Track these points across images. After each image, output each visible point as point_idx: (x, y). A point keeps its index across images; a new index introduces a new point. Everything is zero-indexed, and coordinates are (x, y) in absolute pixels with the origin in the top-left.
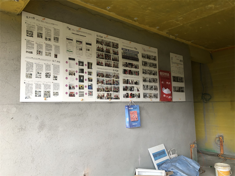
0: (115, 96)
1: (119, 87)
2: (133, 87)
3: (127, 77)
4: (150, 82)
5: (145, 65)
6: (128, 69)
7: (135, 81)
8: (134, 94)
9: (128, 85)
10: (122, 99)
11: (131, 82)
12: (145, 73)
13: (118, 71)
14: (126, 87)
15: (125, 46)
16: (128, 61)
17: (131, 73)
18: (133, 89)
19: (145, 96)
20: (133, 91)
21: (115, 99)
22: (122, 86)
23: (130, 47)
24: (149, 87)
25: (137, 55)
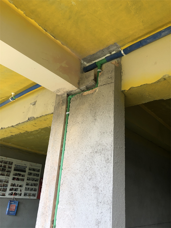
0: (2, 194)
1: (6, 189)
2: (18, 189)
3: (14, 182)
4: (31, 185)
5: (30, 175)
6: (16, 177)
7: (20, 185)
8: (17, 193)
9: (14, 187)
10: (7, 196)
11: (16, 185)
12: (29, 180)
13: (9, 178)
14: (12, 188)
15: (17, 163)
16: (18, 172)
17: (18, 179)
18: (17, 190)
19: (25, 195)
20: (17, 191)
21: (2, 196)
22: (9, 187)
23: (21, 164)
24: (30, 189)
25: (25, 169)
